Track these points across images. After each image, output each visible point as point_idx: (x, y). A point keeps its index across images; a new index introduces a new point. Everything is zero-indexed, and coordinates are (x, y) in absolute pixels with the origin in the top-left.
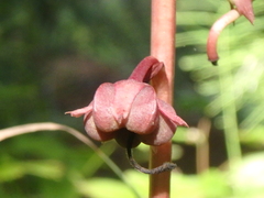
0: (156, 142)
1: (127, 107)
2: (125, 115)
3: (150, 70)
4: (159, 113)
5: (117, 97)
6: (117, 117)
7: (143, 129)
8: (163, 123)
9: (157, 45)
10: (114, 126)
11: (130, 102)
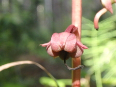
0: (76, 56)
1: (65, 41)
2: (64, 45)
3: (72, 30)
4: (77, 44)
5: (60, 38)
6: (61, 45)
7: (71, 50)
8: (78, 49)
9: (75, 21)
10: (59, 49)
11: (66, 39)
